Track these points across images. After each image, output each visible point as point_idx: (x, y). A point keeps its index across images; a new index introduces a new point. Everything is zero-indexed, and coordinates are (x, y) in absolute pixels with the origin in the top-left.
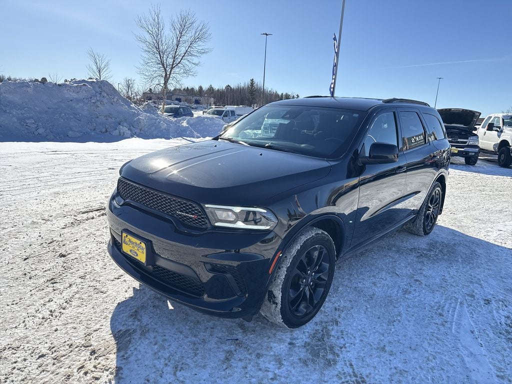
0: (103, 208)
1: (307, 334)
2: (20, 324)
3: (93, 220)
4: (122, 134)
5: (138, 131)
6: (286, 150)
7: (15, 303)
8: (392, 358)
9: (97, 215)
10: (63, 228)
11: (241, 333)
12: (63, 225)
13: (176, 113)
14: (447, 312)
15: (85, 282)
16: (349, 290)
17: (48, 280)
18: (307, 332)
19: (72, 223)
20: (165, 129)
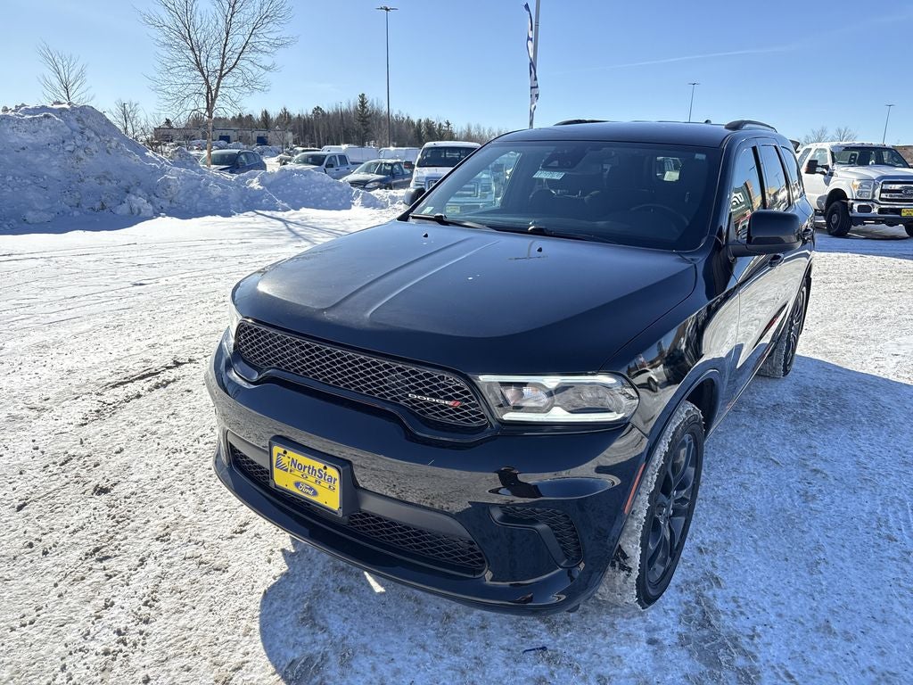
0: (153, 371)
1: (672, 614)
2: (55, 675)
3: (141, 400)
4: (137, 211)
5: (166, 204)
6: (579, 236)
7: (27, 620)
8: (854, 647)
9: (146, 388)
10: (82, 425)
11: (545, 630)
12: (79, 419)
13: (233, 164)
14: (898, 532)
15: (172, 549)
16: (705, 506)
17: (87, 554)
18: (672, 610)
19: (98, 411)
20: (219, 197)
